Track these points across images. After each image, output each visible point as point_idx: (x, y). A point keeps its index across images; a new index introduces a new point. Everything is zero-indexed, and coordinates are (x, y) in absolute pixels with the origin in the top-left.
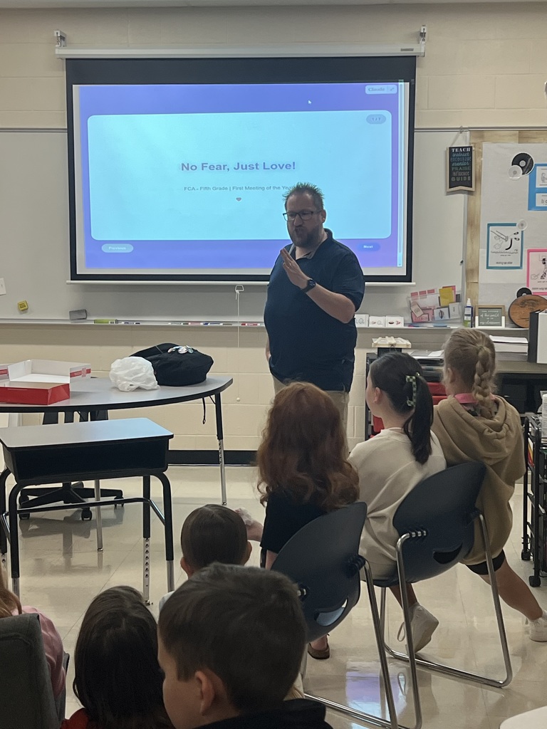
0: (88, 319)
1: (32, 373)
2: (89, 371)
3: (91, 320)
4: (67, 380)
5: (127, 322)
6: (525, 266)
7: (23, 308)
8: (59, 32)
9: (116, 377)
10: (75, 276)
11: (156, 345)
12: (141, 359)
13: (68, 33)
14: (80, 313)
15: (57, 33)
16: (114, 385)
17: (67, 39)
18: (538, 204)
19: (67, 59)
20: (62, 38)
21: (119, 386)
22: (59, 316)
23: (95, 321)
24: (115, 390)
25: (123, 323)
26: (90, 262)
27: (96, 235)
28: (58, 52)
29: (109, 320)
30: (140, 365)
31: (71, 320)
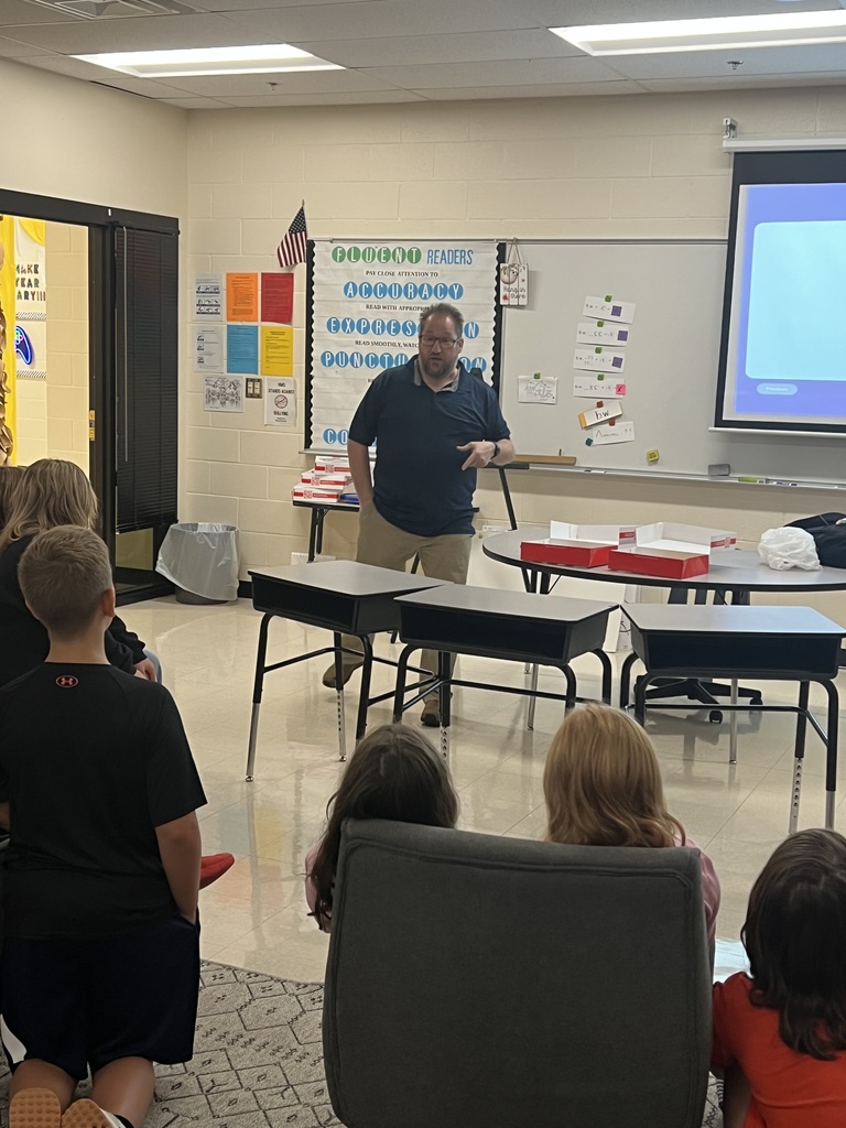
0: (731, 475)
1: (663, 538)
2: (733, 541)
3: (733, 479)
4: (706, 550)
5: (779, 482)
7: (653, 459)
8: (729, 120)
9: (766, 551)
10: (719, 422)
11: (819, 514)
12: (800, 531)
13: (739, 121)
14: (722, 468)
15: (727, 121)
16: (764, 561)
17: (738, 128)
19: (736, 153)
20: (732, 127)
21: (771, 563)
22: (696, 470)
23: (740, 479)
24: (763, 568)
25: (775, 483)
26: (741, 405)
27: (751, 372)
28: (726, 144)
29: (758, 478)
30: (798, 538)
31: (710, 475)
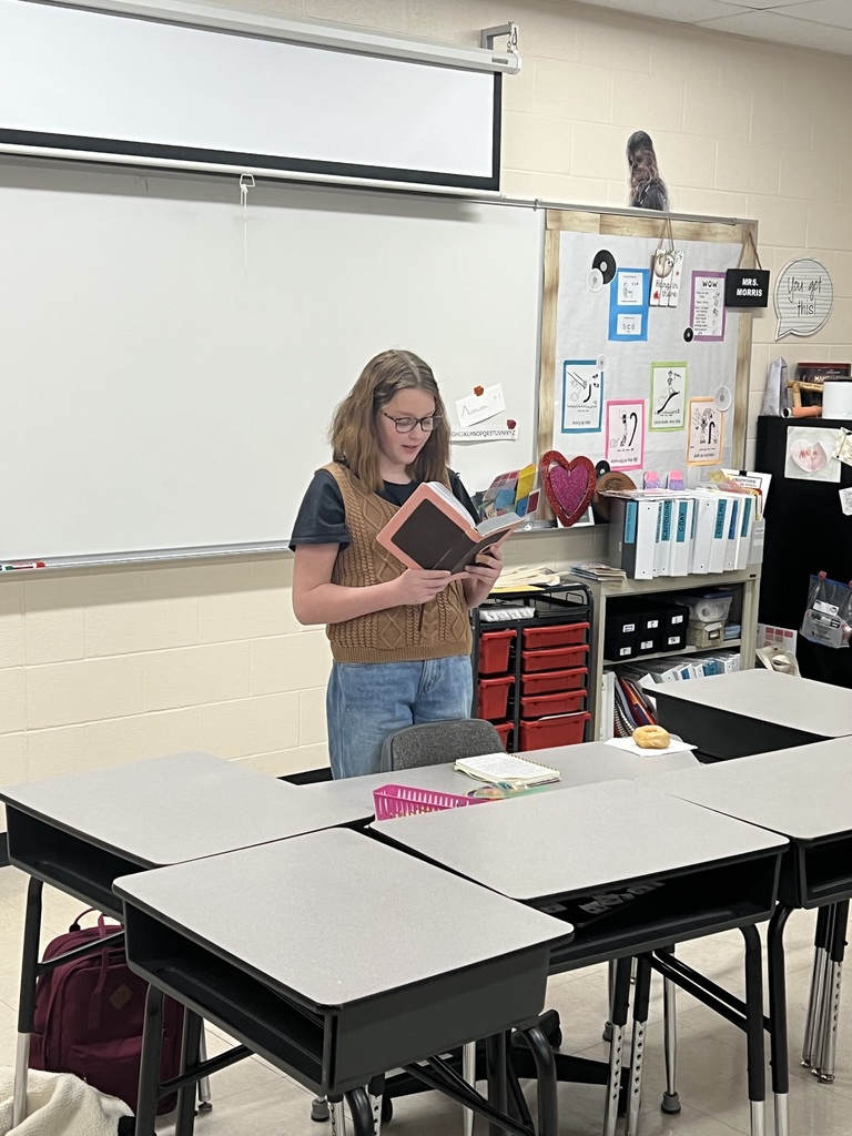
6: (603, 427)
18: (620, 331)
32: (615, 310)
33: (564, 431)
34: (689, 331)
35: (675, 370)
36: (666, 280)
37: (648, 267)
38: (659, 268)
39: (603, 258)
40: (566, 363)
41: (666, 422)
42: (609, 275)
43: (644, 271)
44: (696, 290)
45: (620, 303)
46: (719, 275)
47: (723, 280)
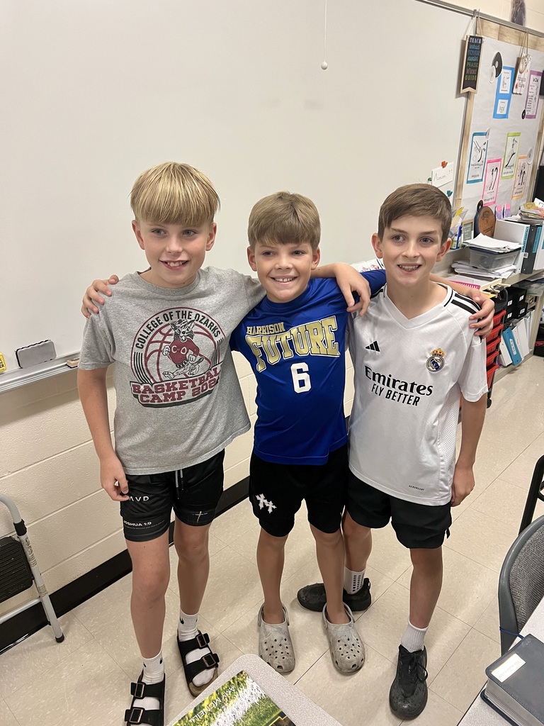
6: (484, 178)
18: (498, 112)
32: (499, 96)
33: (468, 182)
34: (524, 112)
35: (516, 138)
36: (522, 76)
37: (514, 66)
38: (521, 67)
39: (498, 58)
40: (474, 134)
41: (508, 173)
42: (499, 71)
43: (511, 69)
44: (531, 84)
45: (501, 92)
46: (538, 74)
47: (540, 77)
